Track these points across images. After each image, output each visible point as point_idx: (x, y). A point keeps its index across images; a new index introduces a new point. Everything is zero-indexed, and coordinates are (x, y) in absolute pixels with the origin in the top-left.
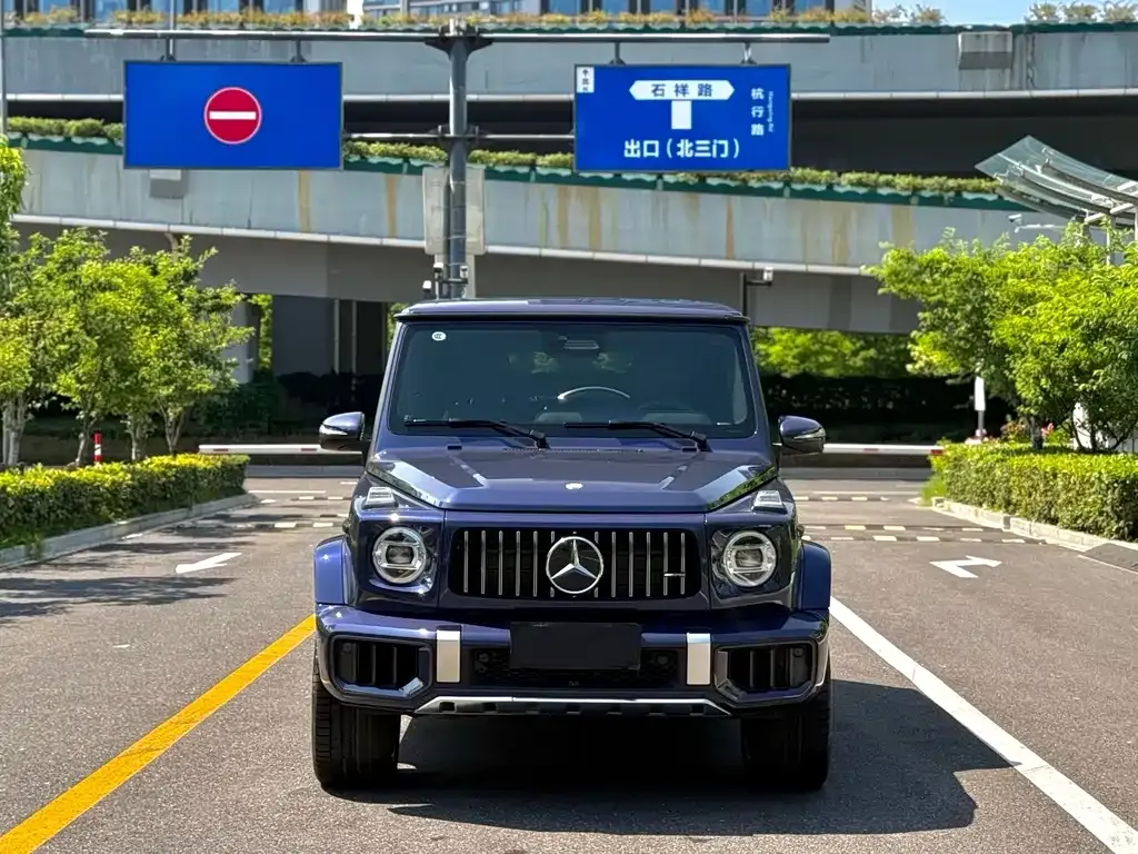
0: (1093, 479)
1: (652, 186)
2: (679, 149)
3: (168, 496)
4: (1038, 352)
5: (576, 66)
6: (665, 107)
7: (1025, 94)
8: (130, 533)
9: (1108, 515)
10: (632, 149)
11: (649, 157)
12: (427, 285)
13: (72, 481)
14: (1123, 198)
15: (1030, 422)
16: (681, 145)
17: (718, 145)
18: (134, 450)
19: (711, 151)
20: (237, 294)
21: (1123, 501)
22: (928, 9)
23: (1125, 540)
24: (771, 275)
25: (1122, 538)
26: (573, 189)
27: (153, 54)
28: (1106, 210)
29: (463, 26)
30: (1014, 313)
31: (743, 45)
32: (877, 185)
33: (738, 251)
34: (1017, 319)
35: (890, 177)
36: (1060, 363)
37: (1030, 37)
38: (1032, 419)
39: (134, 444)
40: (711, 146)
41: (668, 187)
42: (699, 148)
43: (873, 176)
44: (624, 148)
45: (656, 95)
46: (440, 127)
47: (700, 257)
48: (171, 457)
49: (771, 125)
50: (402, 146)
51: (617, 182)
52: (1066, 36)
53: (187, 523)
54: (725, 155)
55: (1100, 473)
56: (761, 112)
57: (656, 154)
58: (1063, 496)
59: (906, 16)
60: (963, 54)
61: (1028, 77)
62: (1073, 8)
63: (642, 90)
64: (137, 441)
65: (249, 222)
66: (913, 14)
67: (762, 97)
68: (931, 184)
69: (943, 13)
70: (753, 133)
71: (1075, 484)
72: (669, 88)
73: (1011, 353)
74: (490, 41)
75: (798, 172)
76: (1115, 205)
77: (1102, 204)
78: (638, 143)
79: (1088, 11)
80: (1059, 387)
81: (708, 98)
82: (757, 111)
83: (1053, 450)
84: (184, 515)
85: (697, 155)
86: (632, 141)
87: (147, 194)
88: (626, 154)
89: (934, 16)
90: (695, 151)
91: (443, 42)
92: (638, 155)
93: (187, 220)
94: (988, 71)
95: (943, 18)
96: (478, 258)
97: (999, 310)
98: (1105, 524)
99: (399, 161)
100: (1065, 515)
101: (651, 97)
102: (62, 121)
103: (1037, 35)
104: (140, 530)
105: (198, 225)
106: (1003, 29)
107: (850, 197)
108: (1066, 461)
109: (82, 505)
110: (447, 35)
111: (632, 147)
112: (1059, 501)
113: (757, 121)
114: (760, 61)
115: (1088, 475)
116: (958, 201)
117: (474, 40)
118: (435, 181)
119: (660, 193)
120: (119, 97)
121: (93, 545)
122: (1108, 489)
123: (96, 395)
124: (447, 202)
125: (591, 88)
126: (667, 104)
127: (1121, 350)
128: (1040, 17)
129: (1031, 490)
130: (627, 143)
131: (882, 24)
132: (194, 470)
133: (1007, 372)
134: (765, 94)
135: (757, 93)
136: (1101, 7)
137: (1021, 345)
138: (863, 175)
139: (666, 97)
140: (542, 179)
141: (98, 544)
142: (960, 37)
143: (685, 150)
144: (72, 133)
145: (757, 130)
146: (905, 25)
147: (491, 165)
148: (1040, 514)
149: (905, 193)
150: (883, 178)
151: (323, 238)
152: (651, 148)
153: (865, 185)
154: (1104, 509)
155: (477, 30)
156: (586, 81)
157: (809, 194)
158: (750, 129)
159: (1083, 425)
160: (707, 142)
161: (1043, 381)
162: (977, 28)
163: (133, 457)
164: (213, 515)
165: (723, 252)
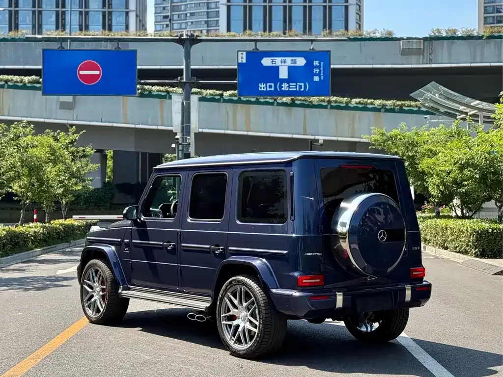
0: (464, 230)
1: (272, 104)
2: (283, 87)
3: (61, 237)
4: (439, 174)
5: (238, 51)
6: (276, 69)
7: (429, 66)
8: (42, 254)
9: (471, 246)
10: (262, 87)
11: (269, 90)
12: (173, 146)
13: (14, 232)
14: (474, 108)
15: (434, 205)
16: (283, 85)
17: (299, 85)
18: (46, 217)
19: (296, 88)
20: (92, 150)
21: (477, 240)
22: (388, 31)
23: (478, 257)
24: (322, 141)
25: (477, 256)
26: (239, 106)
27: (55, 46)
28: (466, 113)
29: (189, 34)
30: (428, 157)
31: (310, 42)
32: (367, 104)
33: (308, 132)
34: (429, 160)
35: (372, 100)
36: (449, 180)
37: (431, 42)
38: (435, 203)
39: (47, 215)
40: (296, 85)
41: (279, 104)
42: (291, 87)
43: (366, 100)
44: (259, 87)
45: (272, 64)
46: (179, 78)
47: (292, 134)
48: (63, 220)
49: (322, 77)
50: (166, 87)
51: (258, 102)
52: (445, 42)
53: (68, 250)
54: (302, 90)
55: (467, 228)
56: (318, 71)
57: (273, 89)
58: (450, 238)
59: (379, 33)
60: (403, 49)
61: (430, 59)
62: (448, 30)
63: (266, 62)
64: (48, 213)
65: (102, 119)
66: (382, 32)
67: (318, 65)
68: (389, 103)
69: (394, 32)
70: (315, 80)
71: (456, 232)
72: (278, 61)
73: (426, 175)
74: (201, 41)
75: (334, 98)
76: (470, 111)
77: (464, 111)
78: (265, 84)
79: (455, 31)
80: (448, 190)
81: (295, 65)
82: (316, 71)
83: (445, 217)
84: (68, 246)
85: (290, 89)
86: (262, 84)
87: (58, 107)
88: (260, 89)
89: (390, 33)
90: (289, 88)
91: (180, 41)
92: (265, 90)
93: (75, 119)
94: (413, 56)
95: (394, 34)
96: (195, 134)
97: (421, 156)
98: (469, 250)
99: (165, 94)
100: (451, 246)
101: (270, 64)
102: (22, 77)
103: (434, 41)
104: (47, 253)
105: (80, 120)
106: (420, 39)
107: (355, 109)
108: (452, 222)
109: (19, 242)
110: (182, 38)
111: (262, 86)
112: (449, 240)
113: (316, 75)
114: (317, 49)
115: (462, 228)
116: (401, 111)
117: (193, 40)
118: (177, 101)
119: (275, 107)
120: (40, 67)
121: (24, 260)
122: (471, 235)
123: (28, 194)
124: (183, 110)
125: (244, 61)
126: (277, 68)
127: (476, 173)
128: (435, 34)
129: (436, 234)
130: (260, 84)
131: (368, 36)
132: (73, 226)
133: (425, 183)
134: (320, 63)
135: (316, 63)
136: (460, 30)
137: (431, 172)
138: (361, 100)
139: (277, 65)
140: (225, 101)
141: (26, 260)
142: (401, 42)
143: (285, 87)
144: (27, 82)
145: (316, 79)
146: (378, 37)
147: (204, 95)
148: (440, 245)
149: (378, 107)
150: (369, 101)
151: (133, 126)
152: (270, 87)
153: (362, 104)
154: (469, 244)
155: (195, 36)
156: (242, 58)
157: (338, 108)
158: (313, 78)
159: (458, 206)
160: (295, 84)
161: (441, 187)
162: (408, 38)
163: (46, 221)
164: (80, 246)
165: (302, 132)
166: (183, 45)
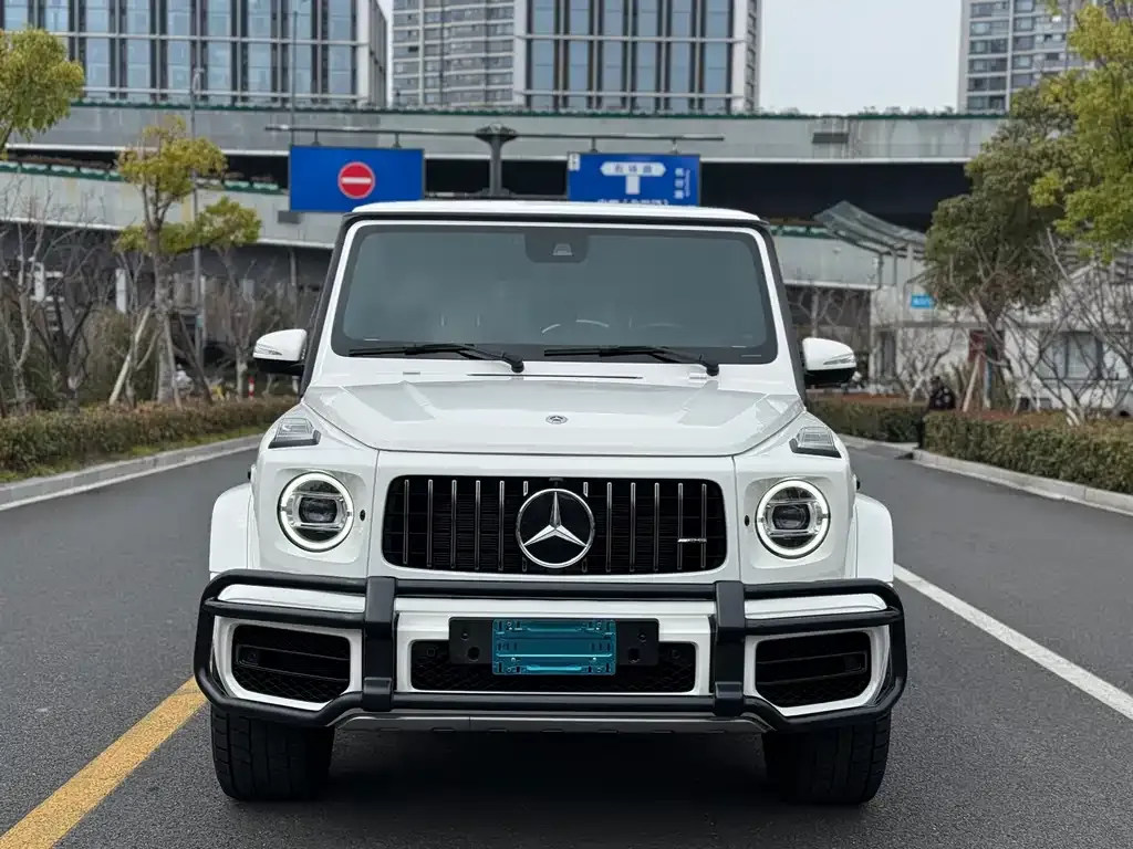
5: (569, 152)
6: (622, 180)
7: (855, 161)
29: (499, 127)
31: (672, 141)
37: (860, 122)
46: (484, 190)
49: (688, 192)
52: (883, 123)
56: (682, 183)
60: (815, 133)
61: (858, 149)
67: (682, 174)
82: (679, 183)
91: (485, 136)
93: (301, 238)
94: (831, 146)
105: (308, 241)
106: (842, 117)
110: (490, 132)
113: (679, 189)
114: (682, 152)
117: (505, 136)
125: (578, 168)
134: (684, 172)
135: (679, 172)
142: (813, 122)
145: (679, 195)
155: (507, 130)
156: (575, 163)
162: (825, 117)
166: (490, 143)
